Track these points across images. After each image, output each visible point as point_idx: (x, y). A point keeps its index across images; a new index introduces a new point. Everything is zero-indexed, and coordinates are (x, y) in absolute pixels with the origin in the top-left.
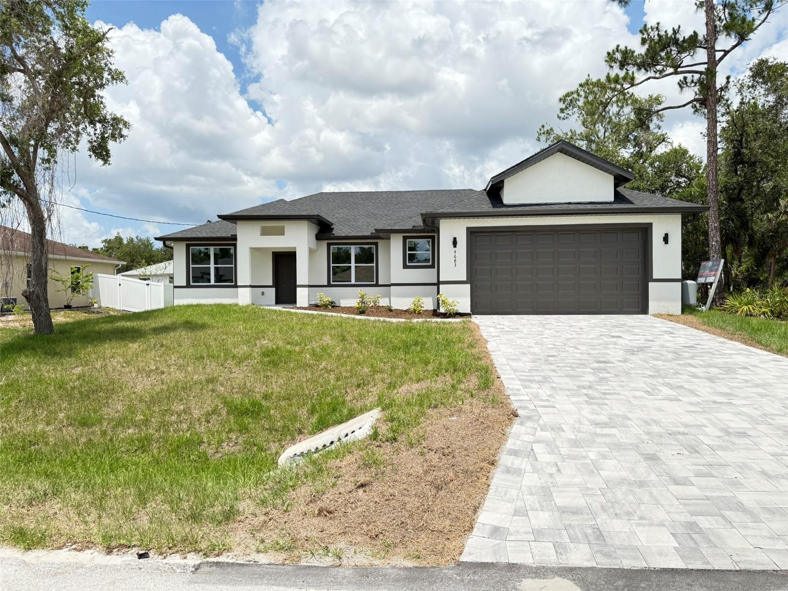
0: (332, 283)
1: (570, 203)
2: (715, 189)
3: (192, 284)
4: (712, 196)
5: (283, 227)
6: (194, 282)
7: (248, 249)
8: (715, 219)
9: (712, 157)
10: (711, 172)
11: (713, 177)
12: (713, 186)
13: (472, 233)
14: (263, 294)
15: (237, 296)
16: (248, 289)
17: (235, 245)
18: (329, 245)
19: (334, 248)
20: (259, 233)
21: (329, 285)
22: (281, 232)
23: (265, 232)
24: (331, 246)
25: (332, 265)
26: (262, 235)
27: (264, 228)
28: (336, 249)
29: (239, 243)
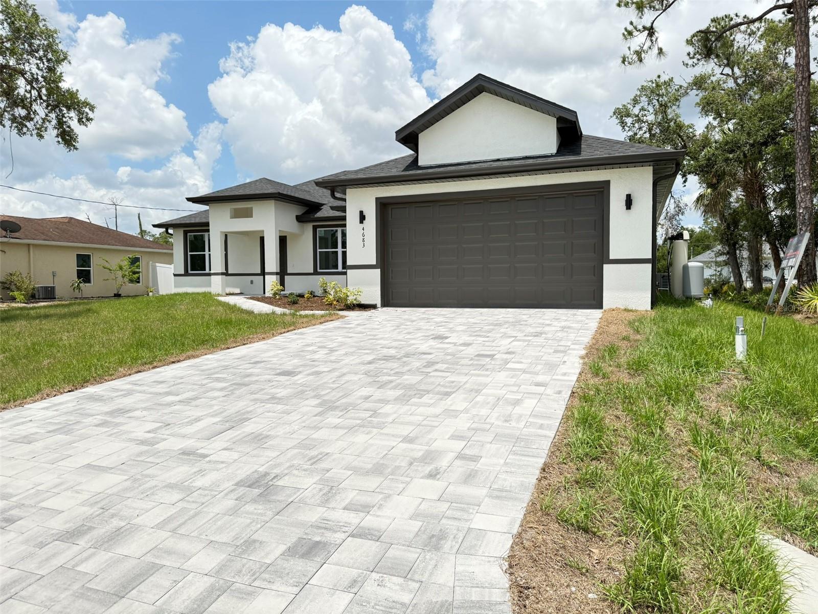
0: (319, 270)
1: (498, 160)
2: (804, 134)
3: (190, 272)
4: (800, 144)
5: (251, 209)
6: (192, 270)
7: (219, 233)
8: (804, 176)
9: (801, 87)
10: (799, 109)
11: (801, 116)
12: (801, 129)
13: (383, 205)
14: (252, 282)
15: (210, 286)
16: (220, 277)
17: (208, 231)
18: (315, 229)
19: (321, 231)
20: (229, 215)
21: (315, 273)
22: (248, 214)
23: (237, 214)
24: (318, 229)
25: (318, 250)
26: (231, 218)
27: (235, 210)
28: (323, 232)
29: (211, 228)
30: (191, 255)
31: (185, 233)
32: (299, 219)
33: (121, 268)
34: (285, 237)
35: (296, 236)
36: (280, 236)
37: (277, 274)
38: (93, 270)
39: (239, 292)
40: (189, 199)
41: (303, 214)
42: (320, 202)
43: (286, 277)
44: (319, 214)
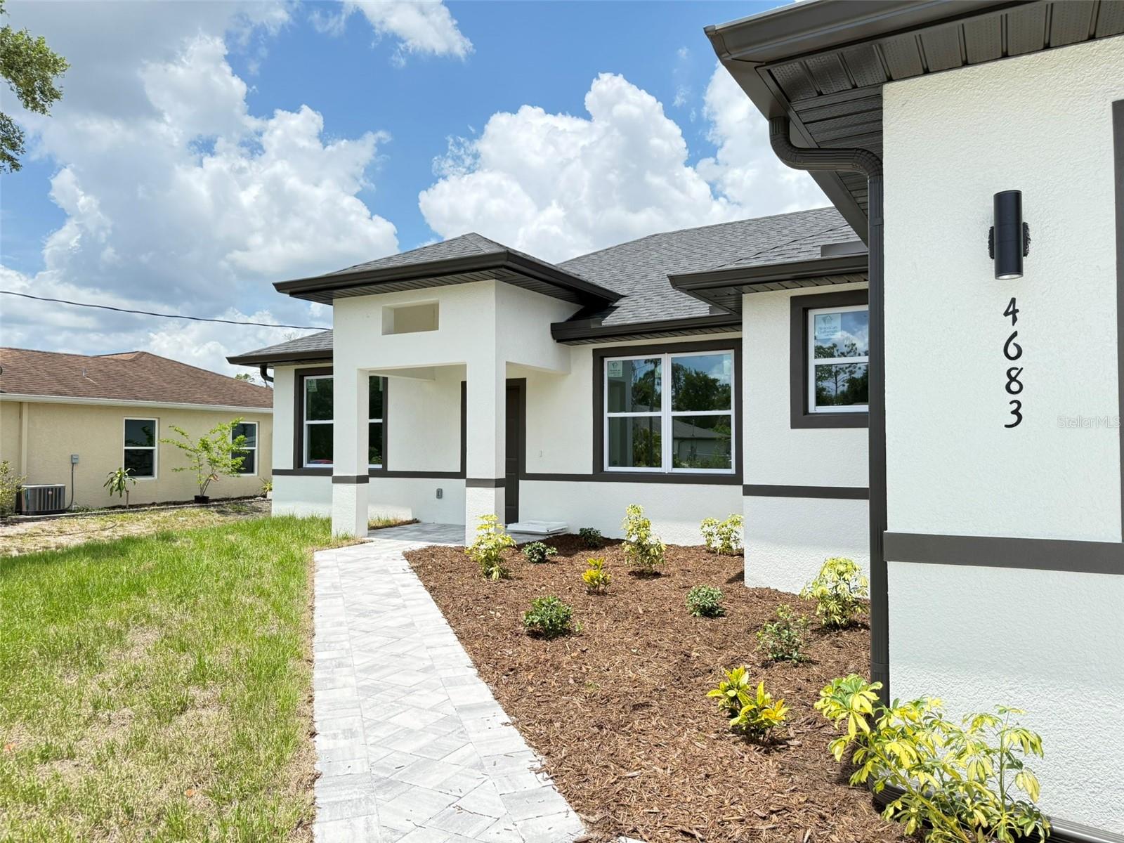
0: (607, 468)
3: (306, 465)
5: (436, 307)
6: (309, 460)
14: (439, 494)
18: (599, 356)
19: (614, 364)
20: (378, 326)
21: (599, 475)
22: (427, 320)
23: (402, 323)
24: (606, 360)
25: (607, 415)
26: (387, 332)
27: (398, 312)
28: (620, 367)
29: (336, 364)
30: (310, 426)
31: (300, 376)
32: (562, 334)
33: (206, 447)
34: (523, 381)
35: (549, 379)
36: (508, 381)
37: (498, 483)
38: (159, 451)
39: (410, 518)
40: (280, 287)
41: (568, 320)
42: (616, 290)
43: (523, 484)
44: (611, 320)
